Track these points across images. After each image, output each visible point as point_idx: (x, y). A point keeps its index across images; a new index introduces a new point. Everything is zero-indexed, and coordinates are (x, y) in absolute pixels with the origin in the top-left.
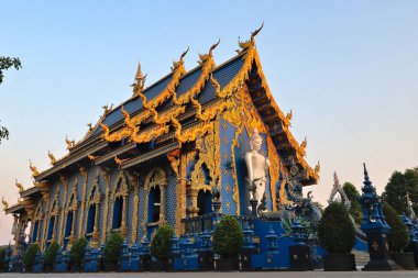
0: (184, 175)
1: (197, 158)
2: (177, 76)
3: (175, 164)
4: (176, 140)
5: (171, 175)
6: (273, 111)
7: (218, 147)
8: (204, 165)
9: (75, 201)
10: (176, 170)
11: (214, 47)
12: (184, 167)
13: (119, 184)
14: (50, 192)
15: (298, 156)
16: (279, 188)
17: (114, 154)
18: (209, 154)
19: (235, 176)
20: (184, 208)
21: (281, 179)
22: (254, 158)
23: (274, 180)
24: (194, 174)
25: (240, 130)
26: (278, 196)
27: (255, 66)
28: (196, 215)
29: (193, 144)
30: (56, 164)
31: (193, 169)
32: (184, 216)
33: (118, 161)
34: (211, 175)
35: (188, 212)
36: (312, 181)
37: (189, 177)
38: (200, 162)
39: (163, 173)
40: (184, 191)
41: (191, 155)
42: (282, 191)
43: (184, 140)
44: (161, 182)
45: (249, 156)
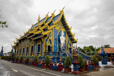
0: (45, 42)
1: (48, 38)
2: (47, 18)
3: (43, 40)
4: (42, 34)
5: (42, 42)
6: (67, 27)
7: (53, 35)
8: (50, 40)
9: (24, 46)
10: (43, 41)
11: (55, 11)
12: (45, 40)
13: (32, 43)
14: (20, 43)
15: (73, 37)
16: (68, 44)
17: (30, 37)
18: (51, 37)
19: (57, 42)
20: (45, 49)
21: (69, 42)
22: (62, 38)
23: (67, 42)
24: (47, 42)
25: (59, 31)
26: (68, 46)
27: (63, 16)
28: (47, 51)
29: (47, 35)
30: (21, 37)
31: (47, 41)
32: (45, 52)
33: (31, 38)
34: (52, 42)
35: (46, 50)
36: (76, 42)
37: (46, 42)
38: (49, 39)
39: (41, 41)
40: (45, 46)
41: (47, 38)
42: (69, 45)
43: (44, 35)
44: (40, 43)
45: (61, 37)
